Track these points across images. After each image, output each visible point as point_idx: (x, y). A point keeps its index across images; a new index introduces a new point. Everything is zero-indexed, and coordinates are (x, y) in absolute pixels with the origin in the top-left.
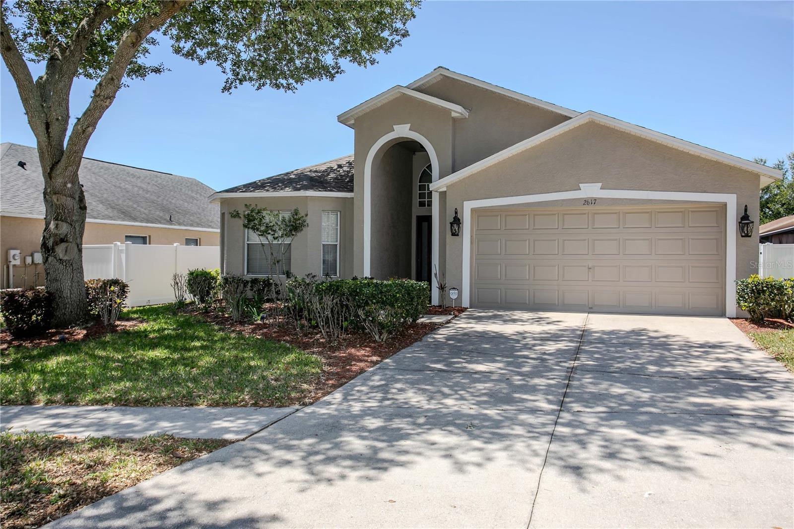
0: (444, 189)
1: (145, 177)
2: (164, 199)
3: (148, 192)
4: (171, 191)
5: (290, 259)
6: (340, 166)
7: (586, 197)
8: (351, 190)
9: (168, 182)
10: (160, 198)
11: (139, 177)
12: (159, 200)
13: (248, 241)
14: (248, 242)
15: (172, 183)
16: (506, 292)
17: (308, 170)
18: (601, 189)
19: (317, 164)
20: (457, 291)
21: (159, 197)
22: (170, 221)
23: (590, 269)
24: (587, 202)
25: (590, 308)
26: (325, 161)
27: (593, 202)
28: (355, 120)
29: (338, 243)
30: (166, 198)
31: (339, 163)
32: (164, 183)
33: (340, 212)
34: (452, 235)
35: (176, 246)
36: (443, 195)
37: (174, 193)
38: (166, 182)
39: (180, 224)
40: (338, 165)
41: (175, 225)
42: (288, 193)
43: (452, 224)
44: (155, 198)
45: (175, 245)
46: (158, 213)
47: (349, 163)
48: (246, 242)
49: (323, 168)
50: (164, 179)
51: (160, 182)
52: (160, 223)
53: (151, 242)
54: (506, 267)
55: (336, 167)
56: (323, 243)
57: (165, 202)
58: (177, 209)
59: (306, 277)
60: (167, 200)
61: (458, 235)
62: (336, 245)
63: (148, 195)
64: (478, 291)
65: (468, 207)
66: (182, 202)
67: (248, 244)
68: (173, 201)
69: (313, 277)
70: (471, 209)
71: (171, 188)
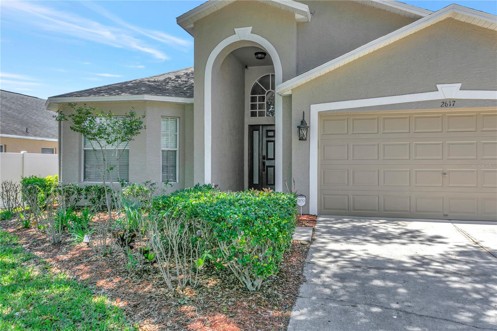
0: (290, 92)
1: (12, 98)
2: (25, 115)
3: (10, 109)
4: (33, 109)
5: (128, 165)
6: (178, 77)
7: (444, 98)
8: (191, 96)
9: (33, 103)
10: (22, 115)
11: (5, 98)
12: (20, 116)
13: (84, 147)
14: (85, 149)
15: (37, 104)
16: (354, 198)
17: (147, 80)
18: (460, 90)
19: (156, 75)
20: (304, 198)
21: (21, 113)
22: (27, 133)
23: (445, 174)
24: (444, 103)
25: (444, 215)
26: (164, 73)
27: (452, 104)
28: (195, 23)
29: (177, 149)
30: (28, 115)
31: (178, 74)
32: (29, 103)
33: (179, 118)
34: (300, 139)
35: (23, 154)
36: (288, 99)
37: (37, 111)
38: (31, 103)
39: (36, 136)
40: (176, 76)
41: (31, 136)
42: (125, 97)
43: (299, 127)
44: (17, 114)
45: (22, 152)
46: (16, 126)
47: (187, 75)
48: (83, 148)
49: (162, 79)
50: (30, 101)
51: (25, 102)
52: (16, 134)
53: (7, 151)
54: (354, 173)
55: (174, 78)
56: (163, 149)
57: (25, 118)
58: (35, 124)
59: (144, 185)
60: (28, 116)
61: (305, 140)
62: (176, 151)
63: (10, 112)
64: (324, 198)
65: (315, 110)
66: (42, 118)
67: (85, 151)
68: (34, 117)
69: (151, 185)
70: (319, 113)
71: (34, 108)
